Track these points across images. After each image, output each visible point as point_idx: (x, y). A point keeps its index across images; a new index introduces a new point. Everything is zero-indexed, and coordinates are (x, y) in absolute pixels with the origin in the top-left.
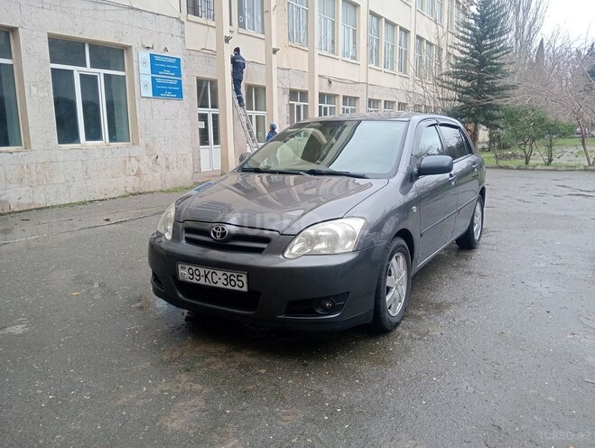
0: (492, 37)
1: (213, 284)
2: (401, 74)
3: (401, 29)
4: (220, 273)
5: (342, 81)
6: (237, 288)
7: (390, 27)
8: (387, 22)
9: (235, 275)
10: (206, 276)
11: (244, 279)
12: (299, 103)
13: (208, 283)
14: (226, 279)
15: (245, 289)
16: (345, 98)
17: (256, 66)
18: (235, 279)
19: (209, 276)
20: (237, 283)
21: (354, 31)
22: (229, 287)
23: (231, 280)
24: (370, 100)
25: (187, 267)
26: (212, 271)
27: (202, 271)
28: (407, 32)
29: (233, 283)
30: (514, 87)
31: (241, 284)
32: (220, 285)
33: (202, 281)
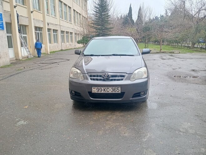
0: (105, 12)
1: (107, 92)
2: (70, 22)
3: (69, 7)
4: (110, 88)
5: (52, 24)
6: (117, 92)
7: (65, 6)
8: (64, 4)
9: (116, 88)
10: (104, 90)
11: (120, 89)
12: (38, 32)
13: (105, 92)
14: (113, 90)
15: (120, 92)
16: (53, 30)
17: (22, 17)
18: (116, 89)
19: (106, 90)
20: (117, 90)
21: (54, 6)
22: (114, 92)
23: (114, 90)
24: (61, 31)
25: (96, 88)
26: (107, 88)
27: (103, 88)
28: (70, 8)
29: (115, 91)
30: (112, 28)
31: (118, 91)
32: (110, 92)
33: (103, 92)
